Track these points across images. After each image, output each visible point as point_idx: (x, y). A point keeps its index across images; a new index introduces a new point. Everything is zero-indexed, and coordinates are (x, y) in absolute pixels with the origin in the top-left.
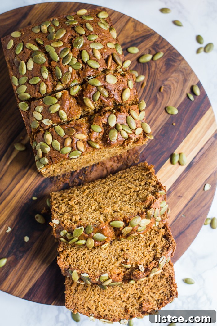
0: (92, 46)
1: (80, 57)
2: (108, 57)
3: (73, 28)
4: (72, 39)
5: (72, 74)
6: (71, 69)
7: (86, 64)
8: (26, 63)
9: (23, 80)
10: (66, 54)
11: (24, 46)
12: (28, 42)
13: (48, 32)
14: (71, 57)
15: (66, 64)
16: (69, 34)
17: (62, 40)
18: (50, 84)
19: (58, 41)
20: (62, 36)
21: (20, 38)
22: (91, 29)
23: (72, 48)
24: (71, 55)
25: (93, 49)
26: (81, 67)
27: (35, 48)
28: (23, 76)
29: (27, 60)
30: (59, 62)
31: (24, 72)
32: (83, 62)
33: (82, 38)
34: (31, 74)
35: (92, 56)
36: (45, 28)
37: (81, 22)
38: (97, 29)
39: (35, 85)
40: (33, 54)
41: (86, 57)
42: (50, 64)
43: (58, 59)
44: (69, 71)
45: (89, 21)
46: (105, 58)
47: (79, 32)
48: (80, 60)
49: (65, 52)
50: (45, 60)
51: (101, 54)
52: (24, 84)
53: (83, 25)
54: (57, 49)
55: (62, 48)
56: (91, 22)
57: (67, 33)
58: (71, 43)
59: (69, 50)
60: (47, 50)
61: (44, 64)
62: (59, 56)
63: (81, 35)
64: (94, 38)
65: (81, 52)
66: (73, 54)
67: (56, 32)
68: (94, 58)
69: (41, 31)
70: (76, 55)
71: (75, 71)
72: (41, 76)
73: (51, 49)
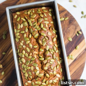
0: (45, 22)
1: (40, 26)
2: (50, 27)
3: (39, 14)
4: (38, 18)
5: (36, 32)
6: (36, 30)
7: (42, 29)
8: (20, 25)
9: (19, 31)
10: (35, 24)
11: (20, 18)
12: (22, 17)
13: (30, 15)
14: (37, 26)
15: (35, 28)
16: (37, 17)
17: (34, 18)
18: (28, 34)
19: (33, 18)
20: (34, 17)
21: (19, 15)
22: (46, 15)
23: (38, 22)
24: (37, 25)
25: (45, 23)
26: (40, 29)
27: (24, 20)
28: (19, 29)
29: (21, 24)
30: (32, 26)
31: (19, 28)
32: (41, 28)
33: (42, 19)
34: (21, 29)
35: (45, 26)
36: (29, 13)
37: (43, 12)
38: (48, 16)
39: (22, 34)
40: (23, 22)
41: (42, 26)
42: (29, 27)
43: (32, 25)
44: (35, 31)
45: (45, 12)
46: (49, 27)
47: (41, 16)
48: (40, 27)
49: (35, 23)
50: (27, 25)
51: (48, 25)
52: (19, 32)
53: (43, 14)
54: (32, 22)
55: (34, 22)
56: (46, 13)
57: (36, 16)
58: (37, 20)
59: (36, 23)
60: (29, 21)
61: (26, 26)
62: (33, 24)
63: (42, 18)
64: (46, 19)
65: (41, 24)
66: (38, 24)
67: (33, 15)
68: (45, 27)
69: (27, 14)
70: (39, 25)
71: (37, 31)
72: (25, 31)
73: (30, 21)
